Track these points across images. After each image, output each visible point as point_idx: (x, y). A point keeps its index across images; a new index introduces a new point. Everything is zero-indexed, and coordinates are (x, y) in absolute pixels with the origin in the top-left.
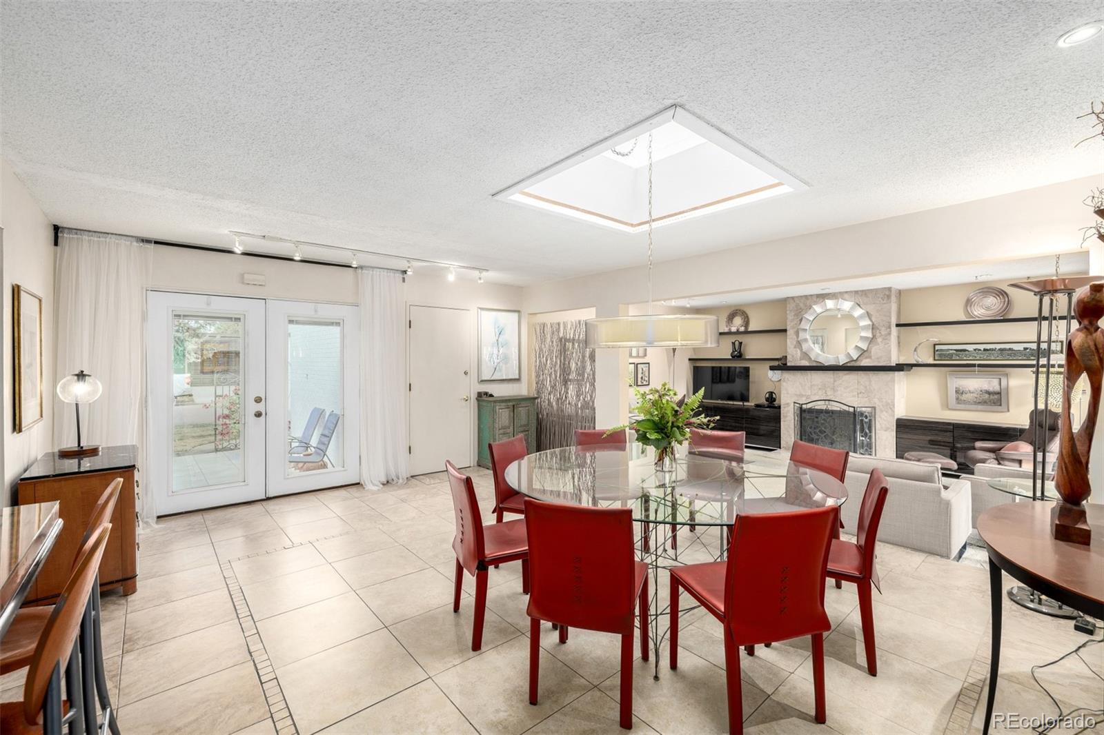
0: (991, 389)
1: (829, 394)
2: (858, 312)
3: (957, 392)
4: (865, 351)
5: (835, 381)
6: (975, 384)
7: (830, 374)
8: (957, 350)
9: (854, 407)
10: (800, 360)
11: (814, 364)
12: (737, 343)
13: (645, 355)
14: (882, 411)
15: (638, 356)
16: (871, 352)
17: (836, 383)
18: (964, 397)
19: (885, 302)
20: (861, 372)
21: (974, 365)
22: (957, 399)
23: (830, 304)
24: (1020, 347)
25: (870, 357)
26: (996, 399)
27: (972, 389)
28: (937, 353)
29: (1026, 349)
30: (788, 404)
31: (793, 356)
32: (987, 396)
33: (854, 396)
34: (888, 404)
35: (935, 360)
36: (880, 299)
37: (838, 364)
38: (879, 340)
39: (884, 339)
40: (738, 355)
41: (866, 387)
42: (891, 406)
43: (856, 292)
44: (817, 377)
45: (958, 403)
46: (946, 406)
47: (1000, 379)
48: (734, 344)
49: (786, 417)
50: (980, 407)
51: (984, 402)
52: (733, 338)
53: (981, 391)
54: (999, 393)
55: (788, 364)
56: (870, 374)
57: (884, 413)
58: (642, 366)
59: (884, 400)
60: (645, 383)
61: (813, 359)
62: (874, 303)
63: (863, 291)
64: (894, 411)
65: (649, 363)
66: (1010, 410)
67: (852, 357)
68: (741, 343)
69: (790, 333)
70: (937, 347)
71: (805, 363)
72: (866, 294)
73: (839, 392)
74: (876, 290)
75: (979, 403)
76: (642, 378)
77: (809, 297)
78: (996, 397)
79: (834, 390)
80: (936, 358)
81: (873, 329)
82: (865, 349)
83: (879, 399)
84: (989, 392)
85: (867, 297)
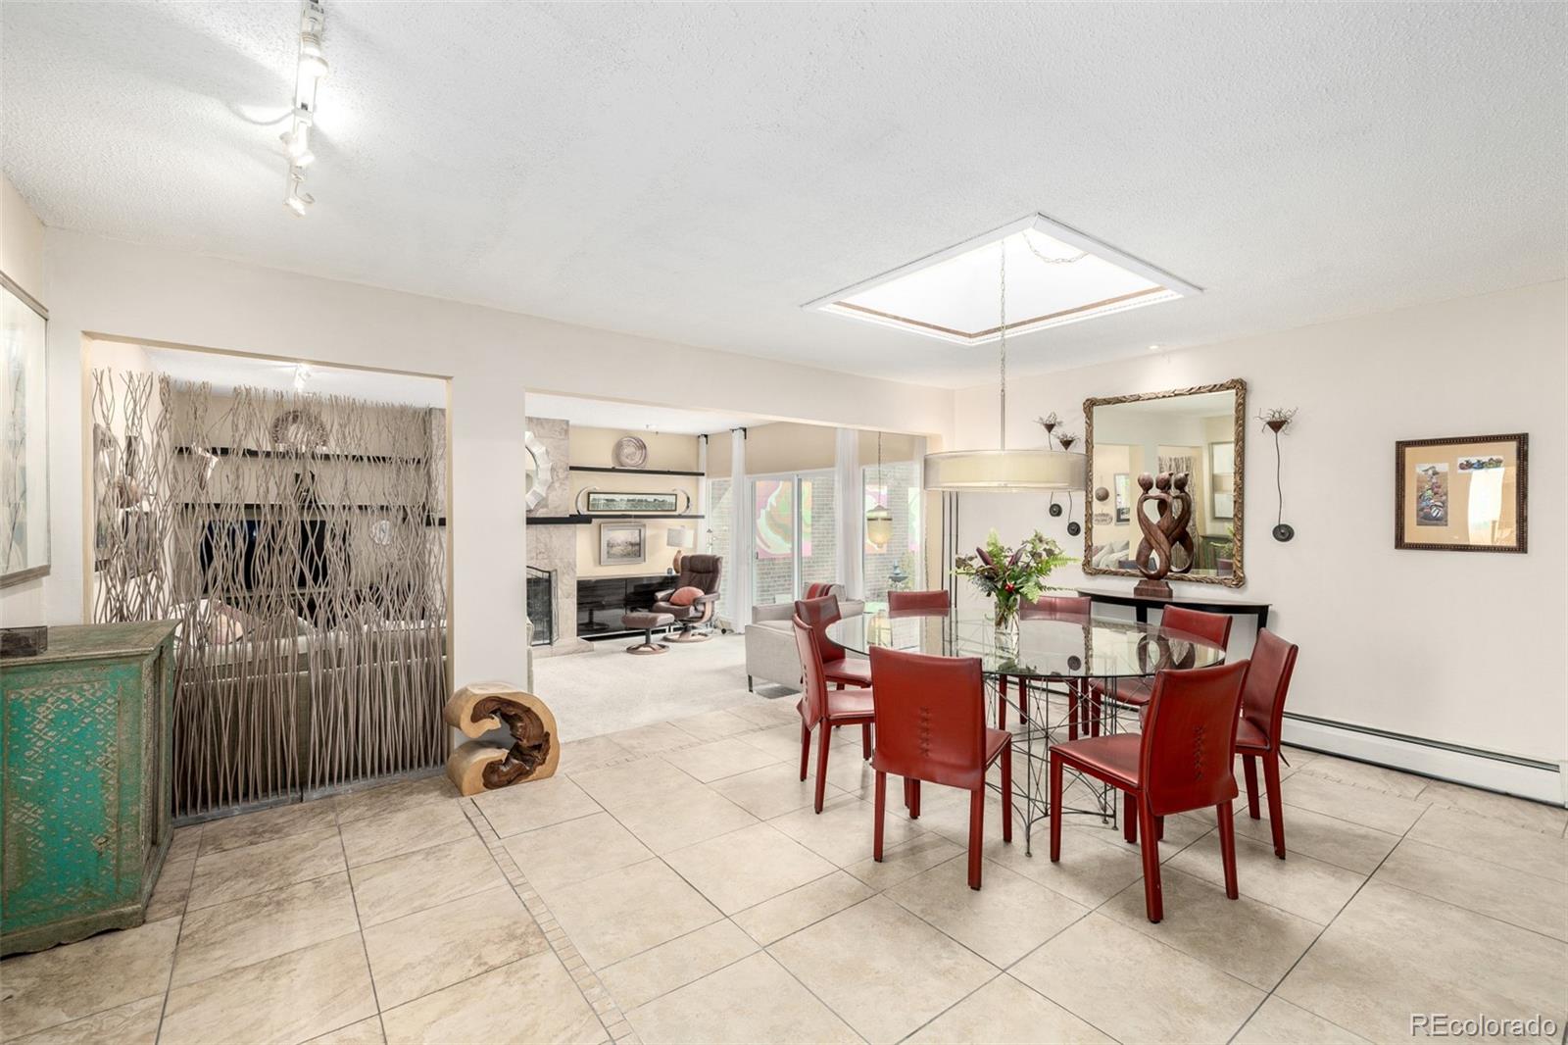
0: (633, 541)
2: (537, 447)
3: (608, 545)
4: (544, 498)
6: (622, 535)
8: (607, 500)
9: (549, 572)
14: (564, 573)
16: (549, 500)
18: (614, 550)
19: (562, 437)
20: (553, 525)
21: (630, 516)
22: (608, 553)
24: (651, 498)
25: (546, 506)
26: (637, 550)
27: (619, 542)
28: (591, 502)
29: (655, 500)
32: (630, 547)
34: (568, 563)
36: (557, 433)
38: (557, 485)
39: (561, 484)
41: (546, 545)
42: (571, 565)
43: (530, 419)
45: (609, 558)
46: (599, 562)
47: (640, 530)
48: (299, 476)
50: (626, 559)
51: (628, 555)
53: (626, 543)
54: (639, 544)
56: (551, 527)
57: (566, 576)
59: (566, 559)
62: (552, 438)
63: (538, 419)
64: (575, 572)
66: (646, 560)
67: (529, 506)
68: (312, 476)
70: (590, 497)
72: (542, 424)
74: (554, 421)
75: (625, 555)
78: (637, 548)
80: (590, 509)
81: (552, 471)
82: (544, 495)
83: (561, 559)
84: (632, 544)
85: (543, 428)
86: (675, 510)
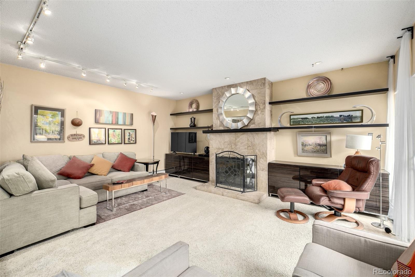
0: (321, 143)
1: (233, 147)
2: (248, 94)
3: (303, 145)
4: (251, 120)
5: (236, 139)
6: (312, 139)
7: (233, 134)
8: (302, 118)
10: (219, 127)
11: (226, 129)
12: (193, 119)
13: (132, 124)
14: (260, 158)
15: (124, 124)
16: (255, 120)
17: (237, 141)
18: (306, 148)
19: (262, 87)
20: (249, 133)
21: (311, 127)
22: (303, 149)
23: (233, 91)
24: (337, 115)
25: (254, 123)
26: (324, 149)
27: (310, 143)
28: (292, 121)
29: (341, 116)
30: (213, 154)
31: (216, 124)
32: (319, 147)
33: (245, 149)
34: (263, 153)
35: (290, 125)
36: (260, 86)
37: (237, 128)
38: (259, 112)
39: (262, 112)
40: (194, 126)
41: (252, 142)
42: (265, 155)
43: (247, 82)
44: (227, 137)
45: (303, 152)
46: (297, 154)
47: (326, 136)
48: (191, 119)
49: (212, 162)
50: (315, 154)
51: (317, 152)
52: (191, 116)
53: (316, 144)
54: (326, 145)
55: (214, 129)
56: (254, 134)
57: (262, 159)
58: (129, 131)
59: (261, 151)
60: (132, 142)
61: (225, 126)
62: (256, 89)
63: (250, 81)
64: (266, 158)
65: (136, 130)
66: (332, 156)
67: (245, 124)
68: (195, 119)
69: (214, 110)
70: (292, 117)
71: (222, 128)
72: (252, 83)
73: (238, 146)
74: (258, 80)
75: (315, 152)
76: (129, 139)
77: (224, 88)
78: (324, 147)
79: (236, 145)
80: (291, 124)
81: (256, 105)
82: (252, 118)
83: (259, 150)
84: (320, 145)
85: (253, 85)
86: (362, 121)
